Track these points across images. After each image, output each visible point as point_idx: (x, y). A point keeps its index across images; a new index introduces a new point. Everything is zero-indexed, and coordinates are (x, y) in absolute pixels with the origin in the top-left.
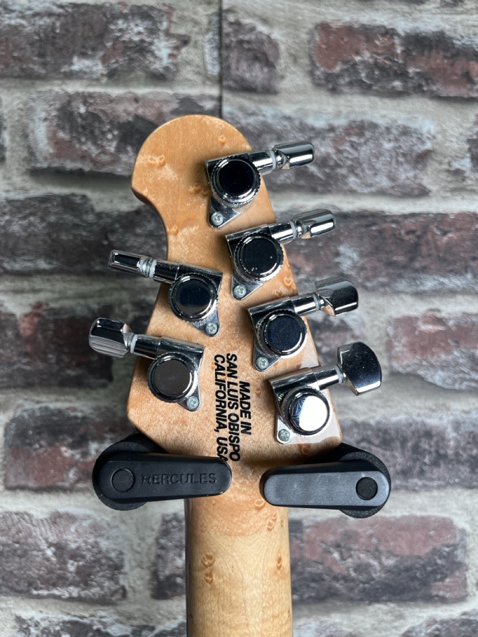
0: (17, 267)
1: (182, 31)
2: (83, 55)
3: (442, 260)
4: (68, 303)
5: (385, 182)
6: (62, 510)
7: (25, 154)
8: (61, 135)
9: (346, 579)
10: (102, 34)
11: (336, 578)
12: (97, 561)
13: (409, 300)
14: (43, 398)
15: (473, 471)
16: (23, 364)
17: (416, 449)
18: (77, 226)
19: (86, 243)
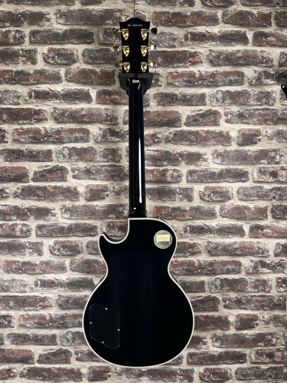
0: (98, 62)
1: (127, 14)
2: (108, 20)
3: (178, 60)
4: (107, 69)
5: (167, 45)
6: (107, 108)
7: (98, 40)
8: (105, 36)
9: (158, 122)
10: (112, 15)
11: (157, 122)
12: (113, 117)
13: (171, 68)
14: (103, 87)
15: (183, 102)
16: (99, 81)
17: (172, 97)
18: (108, 54)
19: (110, 58)
